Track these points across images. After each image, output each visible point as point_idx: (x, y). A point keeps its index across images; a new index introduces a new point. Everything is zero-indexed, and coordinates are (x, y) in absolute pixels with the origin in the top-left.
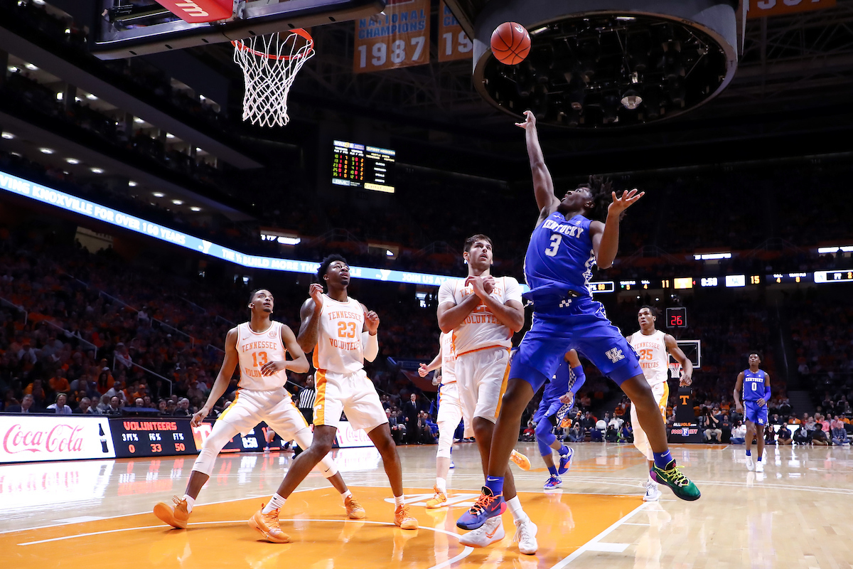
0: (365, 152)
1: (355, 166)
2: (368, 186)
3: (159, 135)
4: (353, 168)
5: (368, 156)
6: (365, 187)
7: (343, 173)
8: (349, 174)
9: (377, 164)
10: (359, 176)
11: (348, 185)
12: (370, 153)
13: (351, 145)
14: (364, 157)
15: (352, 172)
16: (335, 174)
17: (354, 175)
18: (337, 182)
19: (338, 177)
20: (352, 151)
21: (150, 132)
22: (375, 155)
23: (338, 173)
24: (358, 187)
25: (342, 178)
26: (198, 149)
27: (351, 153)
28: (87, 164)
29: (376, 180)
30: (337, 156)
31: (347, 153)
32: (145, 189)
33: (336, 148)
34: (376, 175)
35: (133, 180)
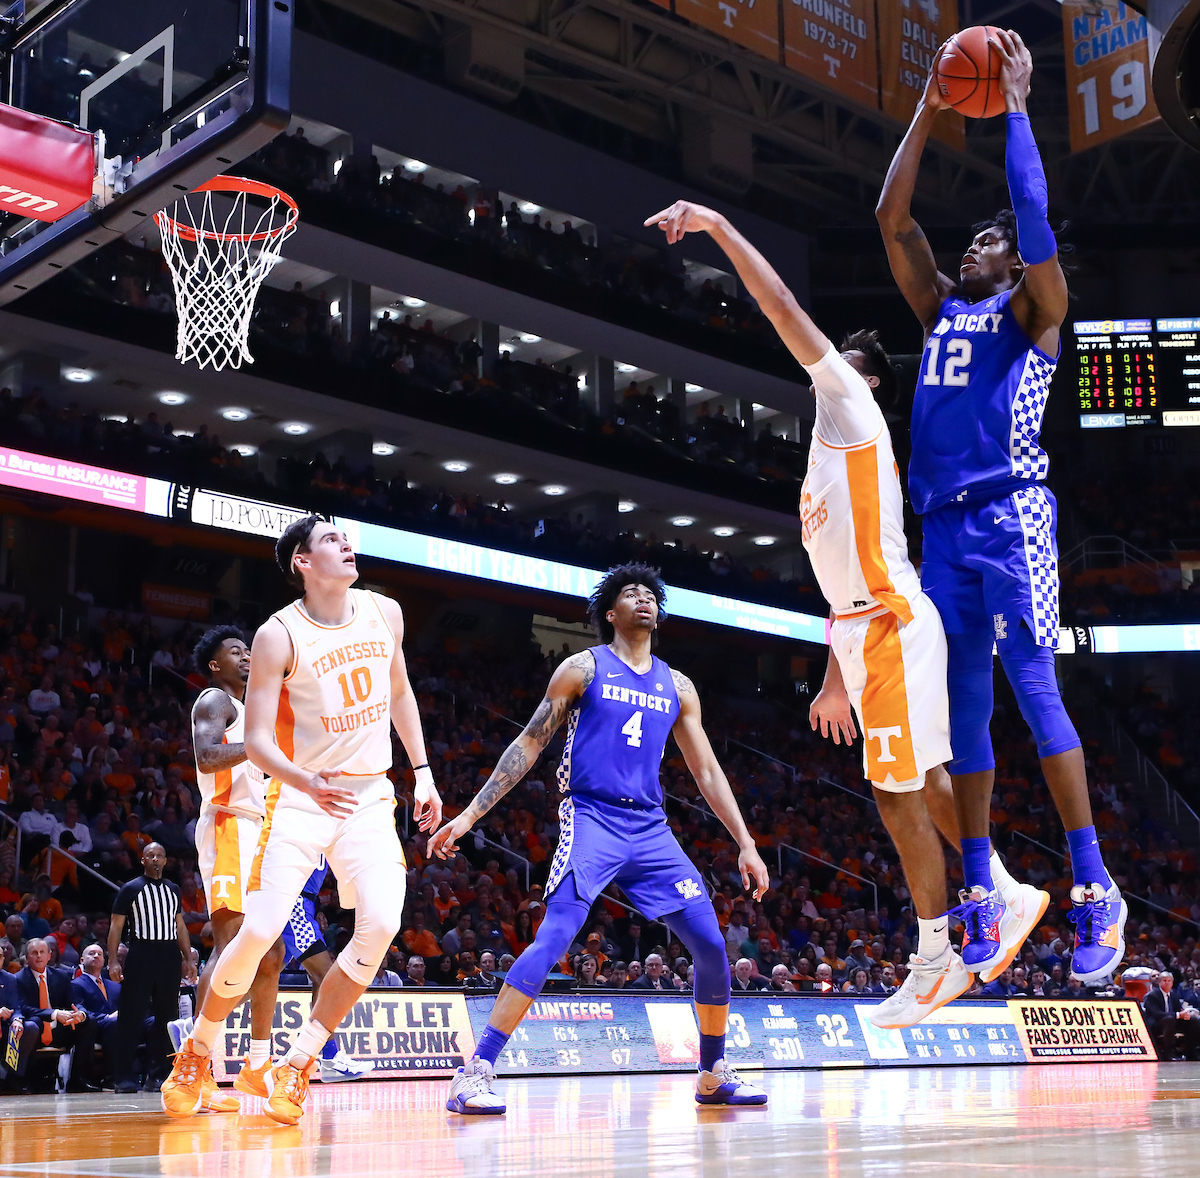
0: (1156, 336)
1: (1133, 375)
2: (1173, 419)
3: (670, 391)
4: (1129, 380)
5: (1164, 344)
6: (1166, 423)
7: (1105, 399)
8: (1120, 398)
9: (1189, 358)
10: (1146, 397)
11: (1122, 424)
12: (1167, 336)
13: (1118, 326)
14: (1155, 349)
15: (1127, 392)
16: (1086, 404)
17: (1134, 397)
18: (1090, 422)
19: (1094, 411)
20: (1122, 338)
21: (651, 388)
22: (1182, 337)
23: (1093, 400)
24: (1146, 426)
25: (1104, 410)
26: (757, 407)
27: (1119, 345)
28: (533, 480)
29: (1192, 400)
30: (1084, 360)
31: (1109, 346)
32: (653, 513)
33: (1081, 339)
34: (1191, 386)
35: (626, 499)
